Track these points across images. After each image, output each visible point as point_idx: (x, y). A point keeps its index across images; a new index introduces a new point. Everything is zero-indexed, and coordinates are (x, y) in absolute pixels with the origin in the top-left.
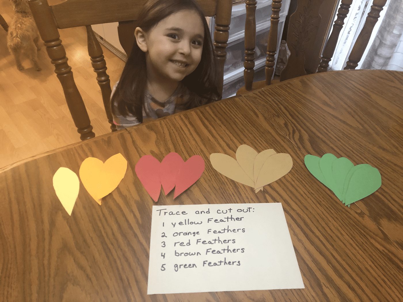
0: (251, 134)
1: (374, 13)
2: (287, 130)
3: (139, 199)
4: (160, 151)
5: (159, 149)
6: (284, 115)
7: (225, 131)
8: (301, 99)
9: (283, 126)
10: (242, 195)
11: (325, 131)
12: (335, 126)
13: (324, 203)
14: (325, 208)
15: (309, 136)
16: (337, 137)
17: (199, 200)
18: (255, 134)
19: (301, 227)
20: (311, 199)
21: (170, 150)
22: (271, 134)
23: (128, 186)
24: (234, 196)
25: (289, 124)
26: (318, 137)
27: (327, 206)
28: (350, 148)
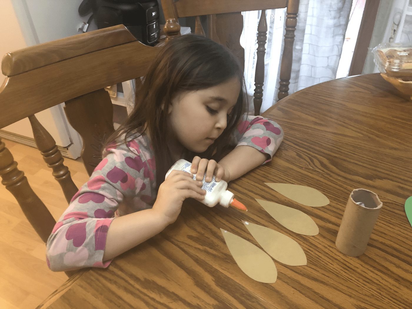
0: (275, 176)
1: (290, 34)
2: (303, 160)
3: (217, 303)
4: (199, 233)
5: (195, 230)
6: (290, 147)
7: (248, 182)
8: (293, 126)
9: (297, 157)
10: (318, 247)
11: (337, 149)
12: (340, 142)
13: (393, 221)
14: (398, 226)
15: (328, 159)
16: (350, 151)
17: (281, 273)
18: (279, 175)
19: (396, 256)
20: (380, 222)
21: (208, 226)
22: (293, 169)
23: (192, 292)
24: (312, 251)
25: (301, 154)
26: (336, 157)
27: (399, 223)
28: (369, 158)
